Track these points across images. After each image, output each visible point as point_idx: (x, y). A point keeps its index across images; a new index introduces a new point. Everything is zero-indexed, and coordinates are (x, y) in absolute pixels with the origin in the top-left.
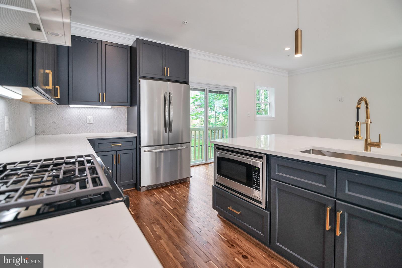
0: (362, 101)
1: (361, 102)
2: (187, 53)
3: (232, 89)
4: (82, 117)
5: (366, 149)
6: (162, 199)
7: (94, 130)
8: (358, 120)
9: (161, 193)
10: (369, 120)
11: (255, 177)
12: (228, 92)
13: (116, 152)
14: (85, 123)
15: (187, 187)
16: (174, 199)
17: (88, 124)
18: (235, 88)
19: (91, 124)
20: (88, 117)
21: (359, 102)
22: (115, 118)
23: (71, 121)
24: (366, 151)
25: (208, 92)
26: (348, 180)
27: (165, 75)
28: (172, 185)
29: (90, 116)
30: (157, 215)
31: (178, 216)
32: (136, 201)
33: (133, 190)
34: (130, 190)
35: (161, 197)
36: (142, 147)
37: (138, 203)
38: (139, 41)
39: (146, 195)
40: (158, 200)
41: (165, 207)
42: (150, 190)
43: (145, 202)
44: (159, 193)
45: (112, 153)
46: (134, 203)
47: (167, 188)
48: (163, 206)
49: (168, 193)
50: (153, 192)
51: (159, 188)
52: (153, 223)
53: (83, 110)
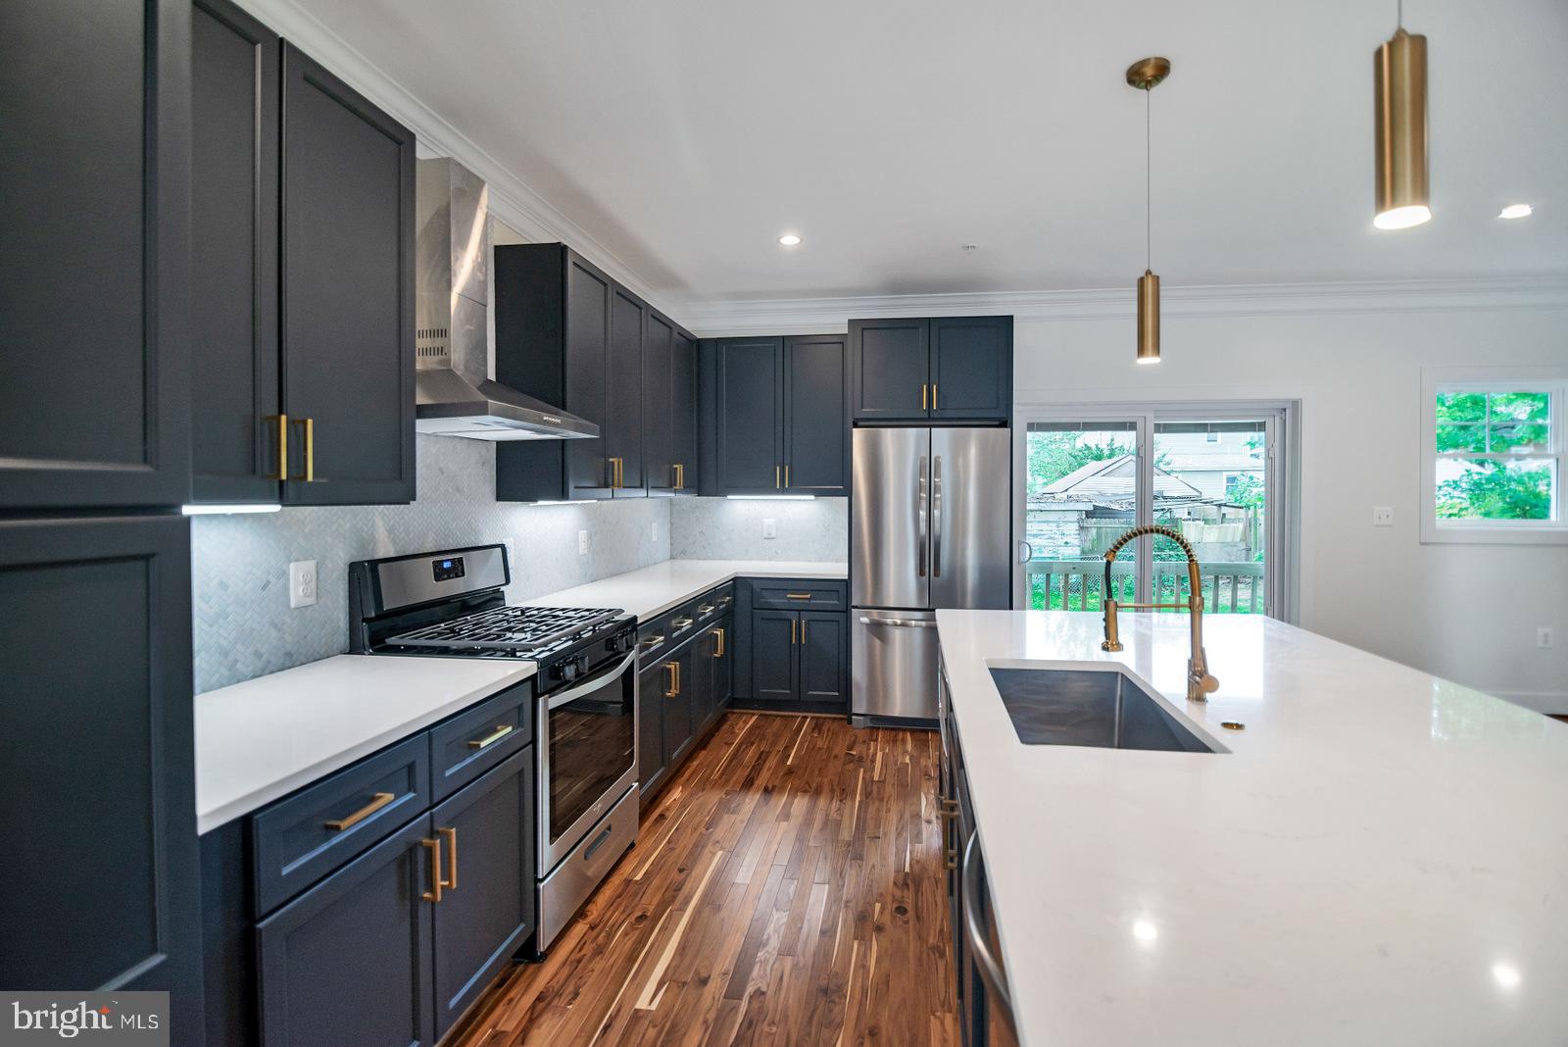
3: (1283, 410)
4: (754, 523)
6: (879, 755)
7: (778, 554)
12: (1266, 425)
13: (800, 613)
14: (759, 536)
16: (907, 764)
17: (765, 538)
18: (1296, 404)
19: (771, 538)
20: (767, 521)
23: (733, 531)
25: (1152, 429)
29: (770, 520)
30: (831, 781)
31: (867, 797)
32: (820, 744)
33: (842, 719)
34: (834, 719)
35: (883, 749)
36: (856, 607)
37: (820, 749)
38: (851, 322)
39: (853, 738)
40: (867, 755)
41: (864, 771)
42: (878, 729)
43: (836, 751)
44: (888, 742)
45: (789, 615)
46: (811, 746)
47: (923, 736)
48: (862, 770)
49: (909, 747)
50: (877, 735)
51: (904, 730)
52: (805, 791)
53: (756, 507)
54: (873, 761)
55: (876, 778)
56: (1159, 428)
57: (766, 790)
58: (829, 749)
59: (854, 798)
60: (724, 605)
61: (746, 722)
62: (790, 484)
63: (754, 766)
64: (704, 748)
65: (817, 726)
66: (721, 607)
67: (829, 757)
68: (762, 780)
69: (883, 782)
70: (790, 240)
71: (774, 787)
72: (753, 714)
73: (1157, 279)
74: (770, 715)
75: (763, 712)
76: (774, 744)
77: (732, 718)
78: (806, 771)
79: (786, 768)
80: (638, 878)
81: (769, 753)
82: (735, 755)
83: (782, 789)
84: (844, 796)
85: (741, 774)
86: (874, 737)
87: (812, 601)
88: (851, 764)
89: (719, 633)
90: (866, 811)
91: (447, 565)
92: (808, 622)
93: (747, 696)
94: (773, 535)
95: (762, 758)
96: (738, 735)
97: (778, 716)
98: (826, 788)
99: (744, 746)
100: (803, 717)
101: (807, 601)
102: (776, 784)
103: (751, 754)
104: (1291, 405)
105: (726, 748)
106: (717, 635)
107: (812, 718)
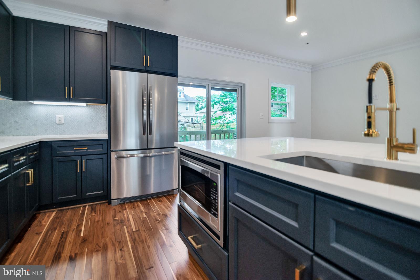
0: (378, 68)
1: (377, 70)
2: (174, 39)
3: (241, 86)
4: (50, 117)
5: (390, 156)
6: (130, 217)
7: (65, 131)
8: (370, 101)
9: (134, 208)
10: (395, 104)
11: (213, 197)
12: (236, 90)
13: (81, 157)
14: (54, 123)
15: (170, 201)
16: (145, 217)
17: (58, 124)
18: (244, 85)
19: (61, 124)
20: (58, 116)
21: (374, 70)
22: (92, 117)
23: (37, 120)
24: (390, 159)
25: (210, 88)
26: (334, 220)
27: (144, 65)
28: (153, 198)
29: (60, 115)
30: (110, 239)
31: (134, 242)
32: (97, 219)
33: (105, 203)
34: (101, 204)
35: (131, 213)
36: (113, 151)
37: (98, 221)
39: (114, 211)
40: (124, 218)
41: (127, 228)
42: (124, 203)
43: (107, 220)
44: (132, 209)
46: (93, 221)
47: (145, 202)
48: (125, 227)
49: (142, 209)
50: (125, 207)
51: (136, 201)
52: (97, 251)
53: (52, 109)
54: (129, 220)
55: (134, 230)
56: (213, 89)
58: (103, 220)
59: (128, 246)
60: (33, 156)
61: (49, 217)
62: (74, 96)
63: (59, 244)
65: (93, 209)
66: (31, 157)
67: (104, 225)
68: (66, 253)
69: (139, 230)
71: (76, 255)
72: (53, 211)
74: (64, 209)
75: (60, 209)
76: (69, 226)
77: (40, 217)
78: (94, 237)
79: (81, 239)
81: (68, 232)
82: (44, 240)
83: (82, 254)
84: (121, 246)
85: (50, 252)
86: (124, 208)
87: (88, 150)
88: (118, 226)
89: (30, 172)
90: (137, 252)
92: (86, 161)
93: (49, 202)
95: (64, 236)
96: (45, 226)
97: (68, 209)
98: (110, 245)
99: (50, 232)
100: (84, 206)
101: (86, 151)
102: (77, 252)
103: (56, 236)
104: (243, 85)
105: (37, 236)
106: (29, 173)
107: (89, 206)
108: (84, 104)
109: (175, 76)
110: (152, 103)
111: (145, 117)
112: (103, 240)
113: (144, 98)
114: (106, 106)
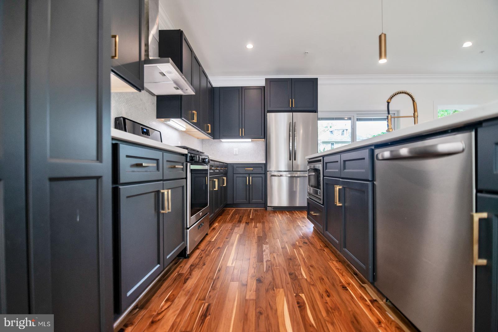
2: (314, 81)
3: (395, 114)
4: (231, 150)
7: (239, 160)
11: (319, 179)
13: (249, 175)
14: (232, 154)
17: (234, 155)
18: (398, 112)
22: (255, 150)
23: (223, 153)
25: (355, 120)
29: (236, 149)
33: (263, 209)
34: (261, 209)
36: (269, 171)
38: (267, 80)
39: (269, 212)
44: (281, 213)
45: (245, 175)
46: (256, 214)
47: (292, 213)
49: (288, 214)
50: (277, 212)
53: (231, 144)
56: (358, 120)
57: (246, 223)
58: (262, 215)
61: (232, 210)
62: (244, 135)
63: (239, 218)
64: (221, 215)
65: (256, 211)
68: (244, 221)
70: (250, 46)
73: (385, 35)
74: (239, 209)
75: (237, 208)
77: (227, 210)
78: (257, 219)
79: (250, 218)
80: (213, 240)
81: (243, 216)
82: (232, 217)
83: (252, 223)
87: (253, 171)
91: (145, 130)
92: (252, 178)
93: (232, 203)
94: (237, 154)
96: (231, 213)
97: (242, 209)
100: (250, 209)
101: (251, 171)
102: (249, 222)
103: (237, 216)
104: (396, 112)
105: (228, 216)
106: (224, 179)
107: (253, 209)
108: (250, 140)
109: (315, 112)
110: (296, 136)
111: (291, 148)
112: (262, 220)
113: (290, 133)
114: (264, 141)
